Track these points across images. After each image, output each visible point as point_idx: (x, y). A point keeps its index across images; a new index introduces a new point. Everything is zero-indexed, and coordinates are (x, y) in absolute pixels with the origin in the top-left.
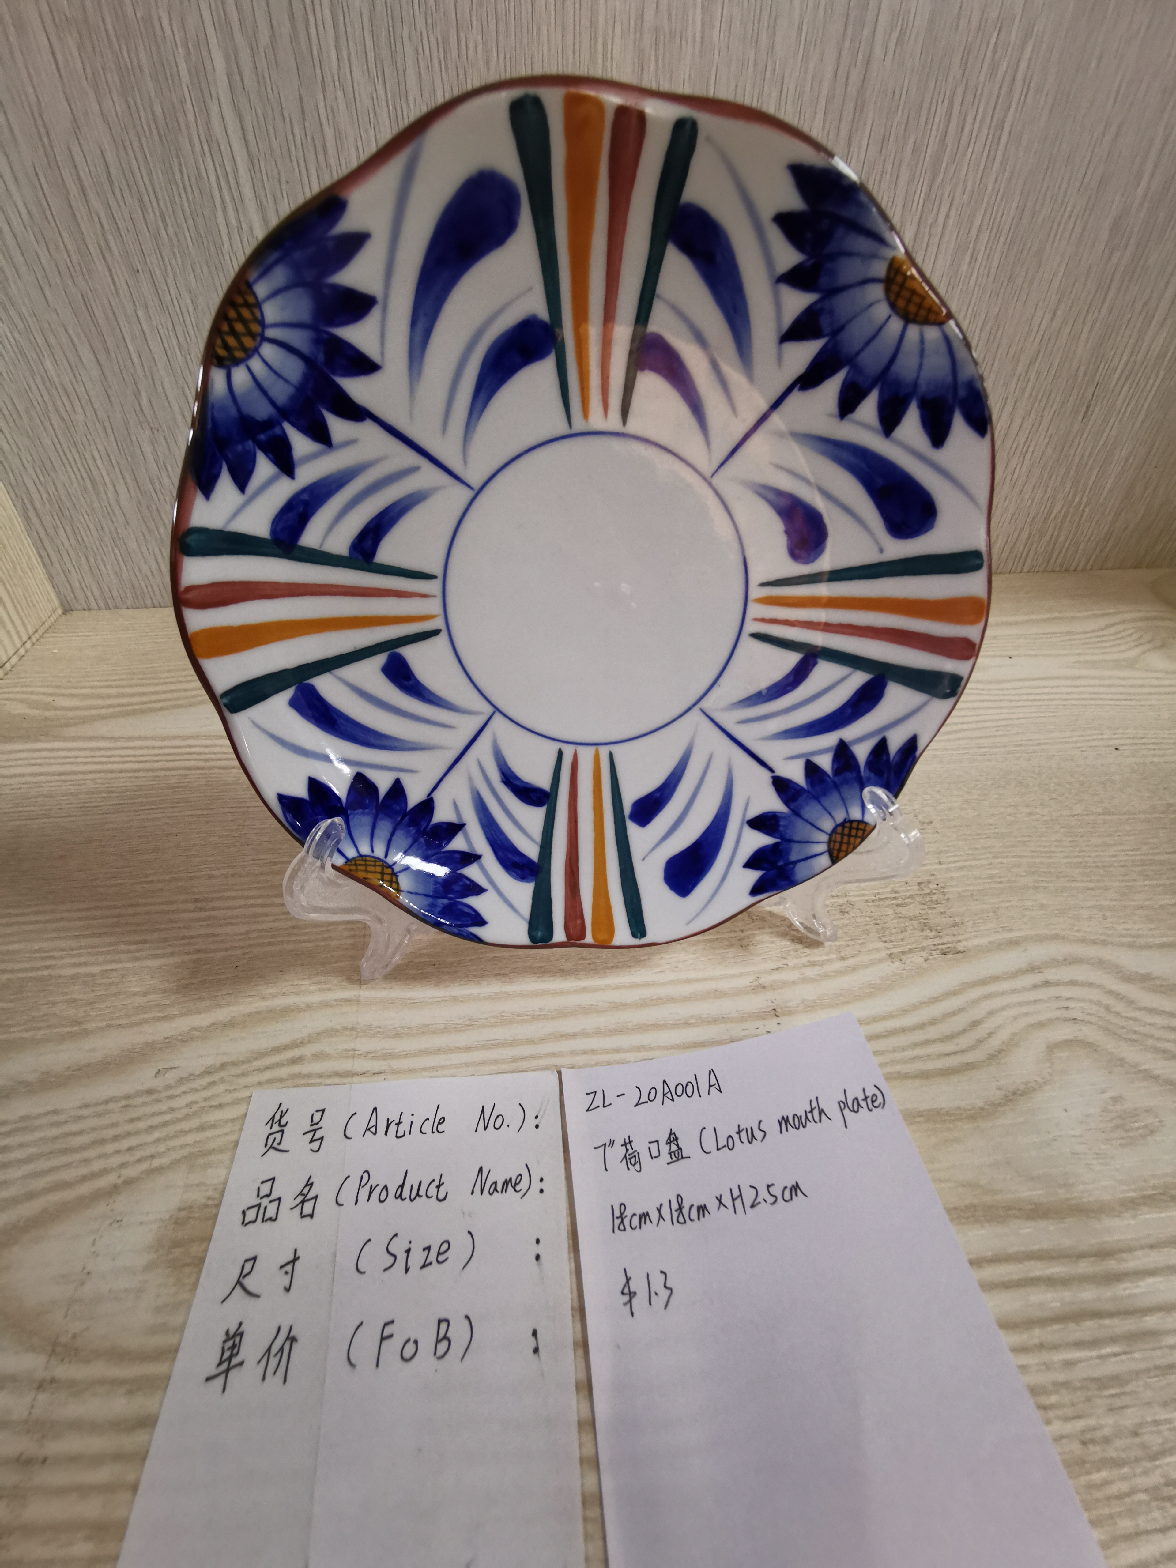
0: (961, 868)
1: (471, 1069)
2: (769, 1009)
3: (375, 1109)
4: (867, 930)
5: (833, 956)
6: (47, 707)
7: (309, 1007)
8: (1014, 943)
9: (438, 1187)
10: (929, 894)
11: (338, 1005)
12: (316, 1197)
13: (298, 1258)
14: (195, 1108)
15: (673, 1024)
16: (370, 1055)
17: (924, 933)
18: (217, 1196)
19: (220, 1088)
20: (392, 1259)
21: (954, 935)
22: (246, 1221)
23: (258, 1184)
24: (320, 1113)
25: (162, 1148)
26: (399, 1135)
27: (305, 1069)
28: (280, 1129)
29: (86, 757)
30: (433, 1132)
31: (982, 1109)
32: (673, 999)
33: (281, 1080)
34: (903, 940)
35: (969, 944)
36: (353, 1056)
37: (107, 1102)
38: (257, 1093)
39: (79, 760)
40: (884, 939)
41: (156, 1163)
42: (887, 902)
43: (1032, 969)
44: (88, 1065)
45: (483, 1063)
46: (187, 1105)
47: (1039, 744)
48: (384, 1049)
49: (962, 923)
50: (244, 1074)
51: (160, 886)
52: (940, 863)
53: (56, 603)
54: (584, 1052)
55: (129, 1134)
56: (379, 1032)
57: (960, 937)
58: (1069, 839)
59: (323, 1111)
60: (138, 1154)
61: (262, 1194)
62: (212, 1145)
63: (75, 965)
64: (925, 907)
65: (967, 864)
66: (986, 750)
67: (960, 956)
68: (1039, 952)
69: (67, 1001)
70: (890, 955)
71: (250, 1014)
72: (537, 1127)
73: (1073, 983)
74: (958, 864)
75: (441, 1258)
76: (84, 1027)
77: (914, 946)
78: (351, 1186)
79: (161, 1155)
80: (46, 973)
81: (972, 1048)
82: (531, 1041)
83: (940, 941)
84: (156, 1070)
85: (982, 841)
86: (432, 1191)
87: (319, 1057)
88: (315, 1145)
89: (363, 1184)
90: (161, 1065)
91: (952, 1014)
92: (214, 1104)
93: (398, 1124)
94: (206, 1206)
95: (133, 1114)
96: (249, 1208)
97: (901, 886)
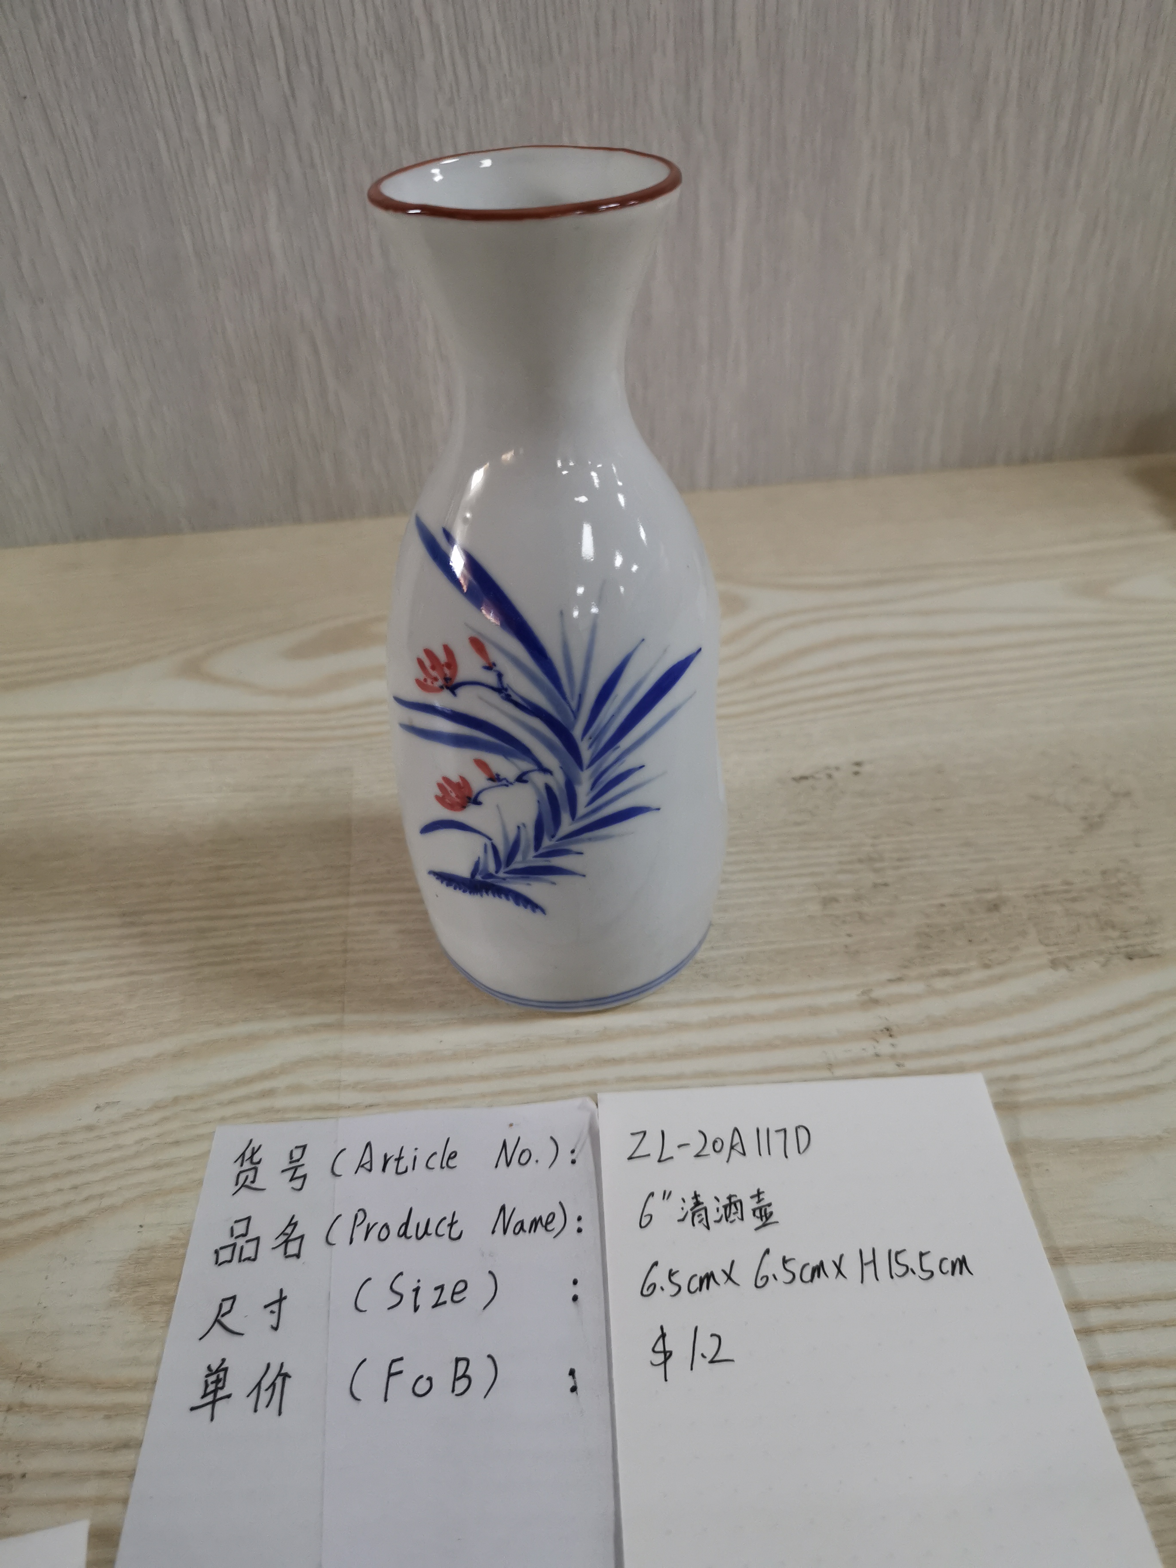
0: (1166, 852)
1: (487, 1100)
2: (881, 1028)
3: (369, 1144)
4: (1023, 931)
9: (451, 1225)
10: (1116, 885)
11: (314, 1030)
12: (302, 1237)
13: (285, 1298)
14: (147, 1144)
15: (751, 1047)
16: (360, 1087)
17: (1104, 934)
18: (182, 1235)
19: (176, 1124)
20: (398, 1298)
21: (1146, 935)
22: (220, 1261)
23: (231, 1224)
24: (302, 1148)
25: (111, 1187)
26: (399, 1171)
27: (279, 1102)
28: (254, 1166)
30: (442, 1167)
32: (752, 1017)
33: (248, 1115)
34: (1073, 942)
35: (1168, 944)
36: (338, 1088)
37: (41, 1138)
40: (1046, 942)
42: (1055, 897)
45: (504, 1093)
46: (136, 1143)
48: (375, 1080)
49: (1159, 921)
50: (202, 1109)
55: (70, 1173)
56: (369, 1060)
57: (1155, 937)
60: (85, 1193)
61: (236, 1234)
62: (169, 1184)
64: (1109, 901)
67: (1151, 960)
70: (1053, 961)
71: (204, 1044)
72: (573, 1162)
74: (1163, 847)
75: (456, 1298)
77: (1088, 949)
78: (344, 1225)
79: (110, 1194)
81: (1154, 1069)
82: (565, 1068)
83: (1126, 943)
84: (95, 1105)
86: (444, 1229)
87: (297, 1089)
88: (297, 1184)
89: (357, 1223)
90: (102, 1099)
91: (1135, 1029)
94: (171, 1246)
95: (73, 1150)
96: (222, 1248)
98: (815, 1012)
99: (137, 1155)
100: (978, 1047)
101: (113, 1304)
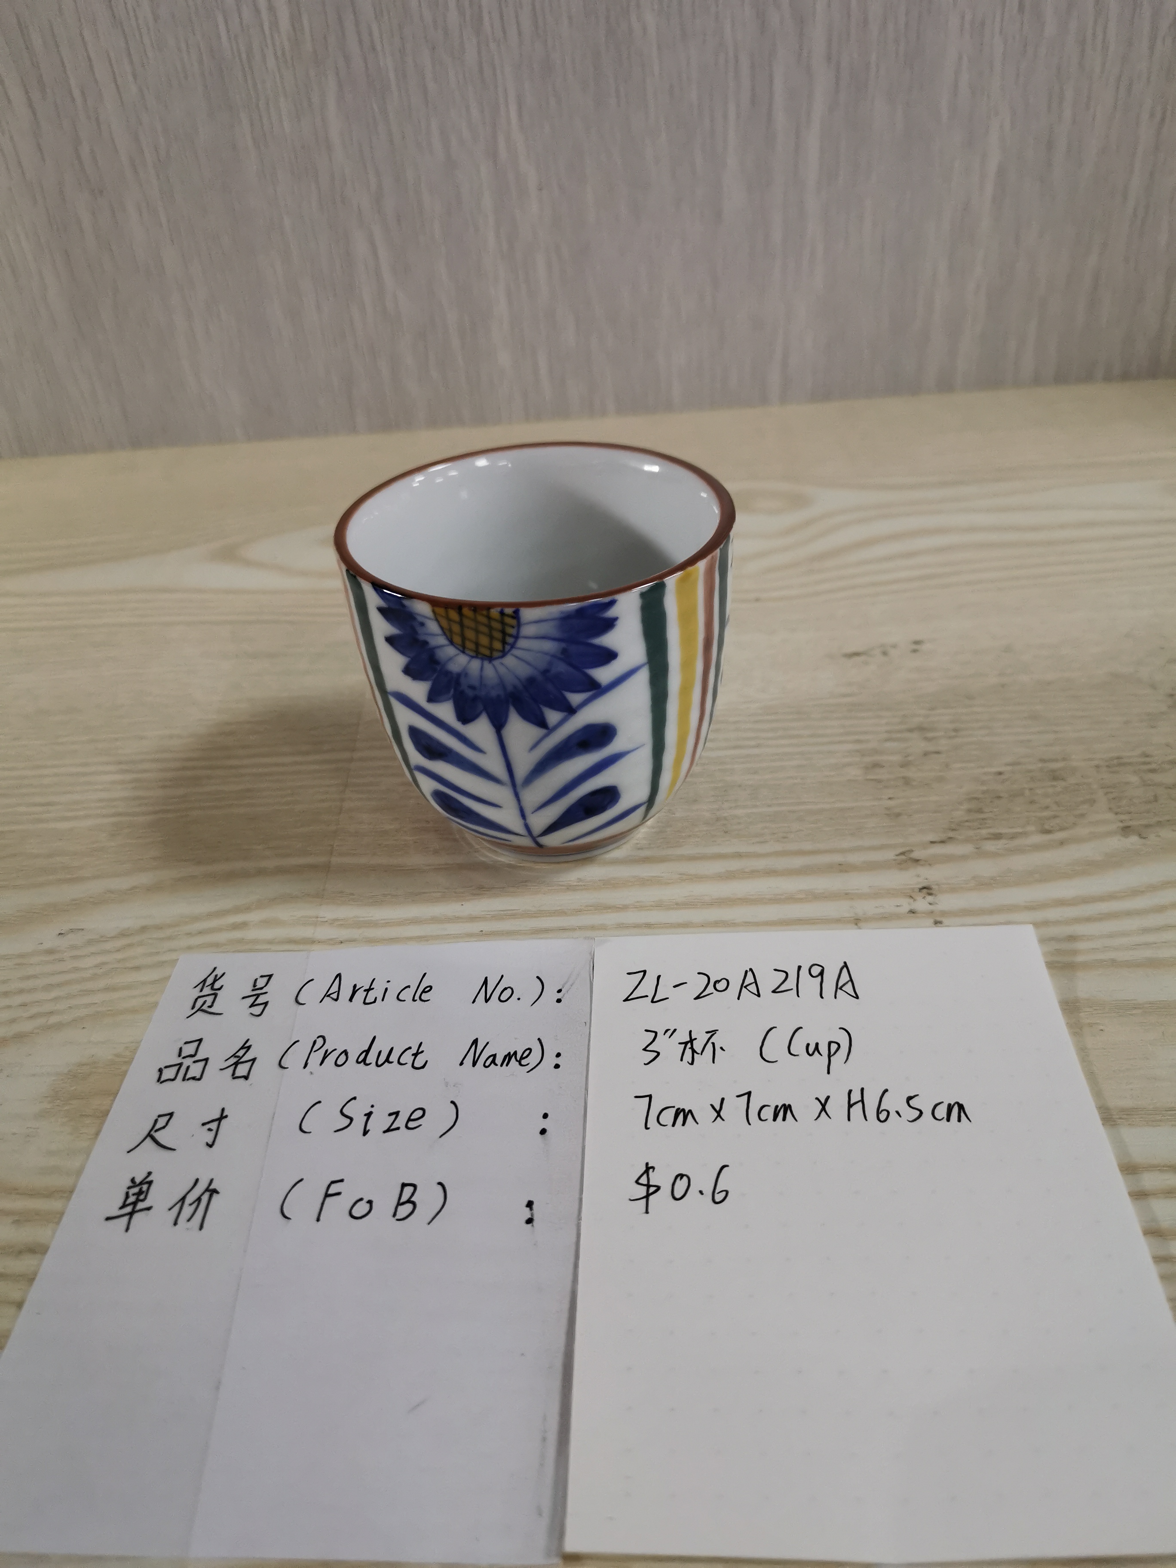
2: (920, 887)
3: (339, 975)
4: (1091, 799)
5: (1031, 828)
7: (261, 872)
9: (415, 1055)
12: (254, 1060)
13: (226, 1117)
14: (106, 968)
16: (338, 923)
18: (127, 1053)
19: (140, 950)
20: (348, 1121)
22: (162, 1079)
23: (181, 1044)
24: (268, 978)
25: (61, 1006)
26: (367, 1001)
27: (251, 934)
28: (213, 992)
30: (414, 1000)
33: (216, 945)
36: (315, 924)
40: (1118, 810)
41: (53, 1020)
42: (1132, 768)
46: (96, 966)
50: (170, 938)
51: (74, 747)
59: (270, 976)
60: (34, 1010)
61: (183, 1055)
62: (124, 1005)
70: (1124, 829)
72: (559, 1001)
75: (411, 1124)
78: (301, 1050)
79: (59, 1013)
82: (562, 913)
84: (59, 931)
86: (408, 1058)
88: (257, 1010)
89: (315, 1048)
90: (65, 928)
92: (130, 965)
93: (367, 991)
94: (114, 1063)
95: (27, 972)
96: (166, 1067)
98: (843, 868)
99: (95, 977)
100: (1031, 907)
101: (42, 1115)
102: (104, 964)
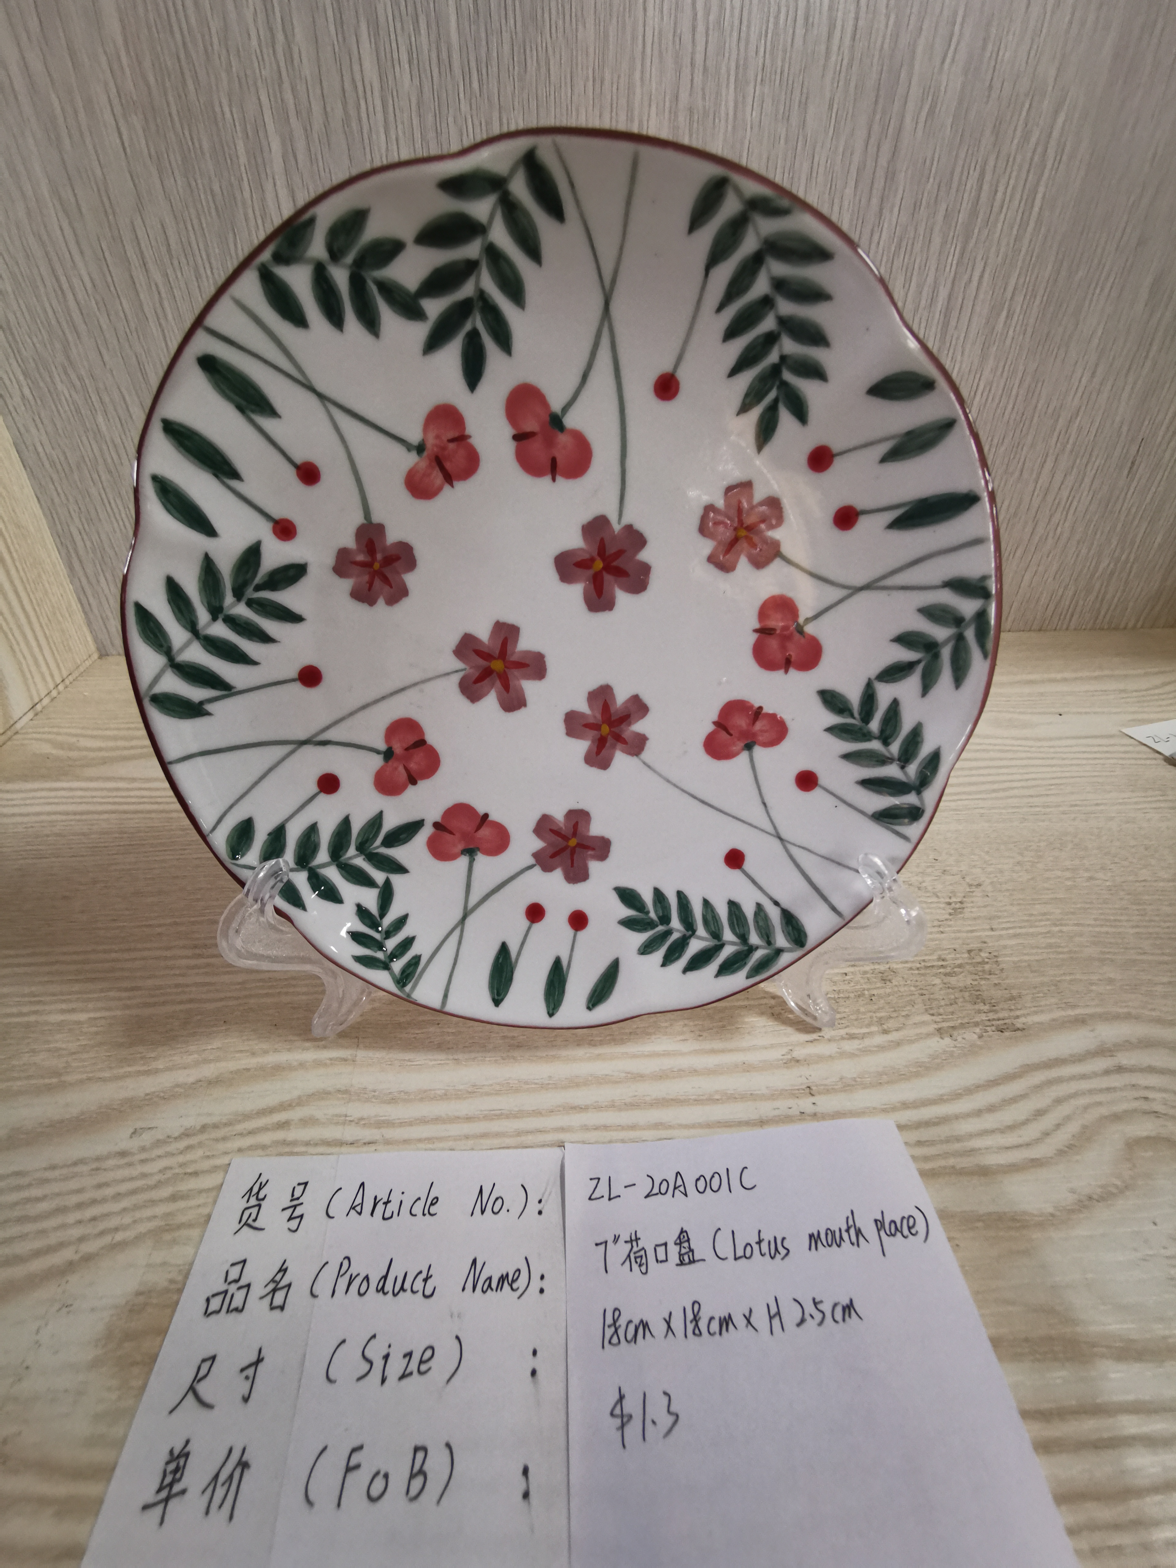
0: (1016, 936)
1: (470, 1143)
2: (804, 1087)
3: (363, 1184)
4: (911, 1000)
5: (874, 1029)
6: (71, 747)
7: (302, 1065)
8: (1081, 1021)
9: (425, 1280)
10: (979, 963)
11: (332, 1064)
12: (289, 1285)
13: (263, 1359)
14: (169, 1174)
15: (696, 1100)
16: (363, 1122)
17: (977, 1007)
18: (180, 1278)
20: (367, 1366)
21: (1011, 1010)
22: (210, 1311)
23: (227, 1266)
24: (302, 1187)
25: (127, 1219)
26: (386, 1216)
27: (292, 1135)
28: (256, 1203)
29: (103, 797)
30: (424, 1215)
31: (1052, 1215)
32: (695, 1071)
33: (264, 1147)
34: (952, 1013)
35: (1030, 1020)
36: (344, 1123)
37: (75, 1164)
38: (238, 1161)
39: (95, 800)
40: (931, 1012)
41: (119, 1237)
42: (935, 971)
43: (1102, 1051)
44: (62, 1121)
45: (484, 1135)
46: (160, 1171)
47: (1097, 805)
48: (376, 1116)
49: (1020, 997)
50: (224, 1139)
51: (159, 930)
52: (992, 929)
53: (92, 647)
54: (597, 1128)
55: (94, 1202)
56: (374, 1096)
57: (1018, 1013)
58: (1135, 907)
59: (306, 1184)
60: (101, 1226)
61: (230, 1279)
62: (182, 1219)
63: (63, 1011)
64: (977, 977)
65: (1023, 931)
66: (1038, 809)
67: (1019, 1033)
68: (1110, 1032)
69: (49, 1050)
70: (939, 1030)
71: (237, 1072)
72: (540, 1213)
73: (1151, 1070)
74: (1011, 931)
75: (423, 1368)
76: (63, 1078)
77: (966, 1020)
78: (329, 1274)
79: (125, 1228)
80: (32, 1018)
81: (1037, 1141)
82: (537, 1113)
83: (996, 1017)
84: (132, 1130)
85: (1037, 906)
86: (419, 1285)
87: (307, 1122)
88: (294, 1224)
89: (342, 1273)
90: (139, 1124)
91: (1014, 1100)
92: (189, 1171)
93: (386, 1203)
94: (167, 1290)
95: (102, 1178)
96: (214, 1296)
97: (949, 953)
98: (748, 1068)
99: (157, 1185)
101: (96, 1364)
102: (166, 1168)
